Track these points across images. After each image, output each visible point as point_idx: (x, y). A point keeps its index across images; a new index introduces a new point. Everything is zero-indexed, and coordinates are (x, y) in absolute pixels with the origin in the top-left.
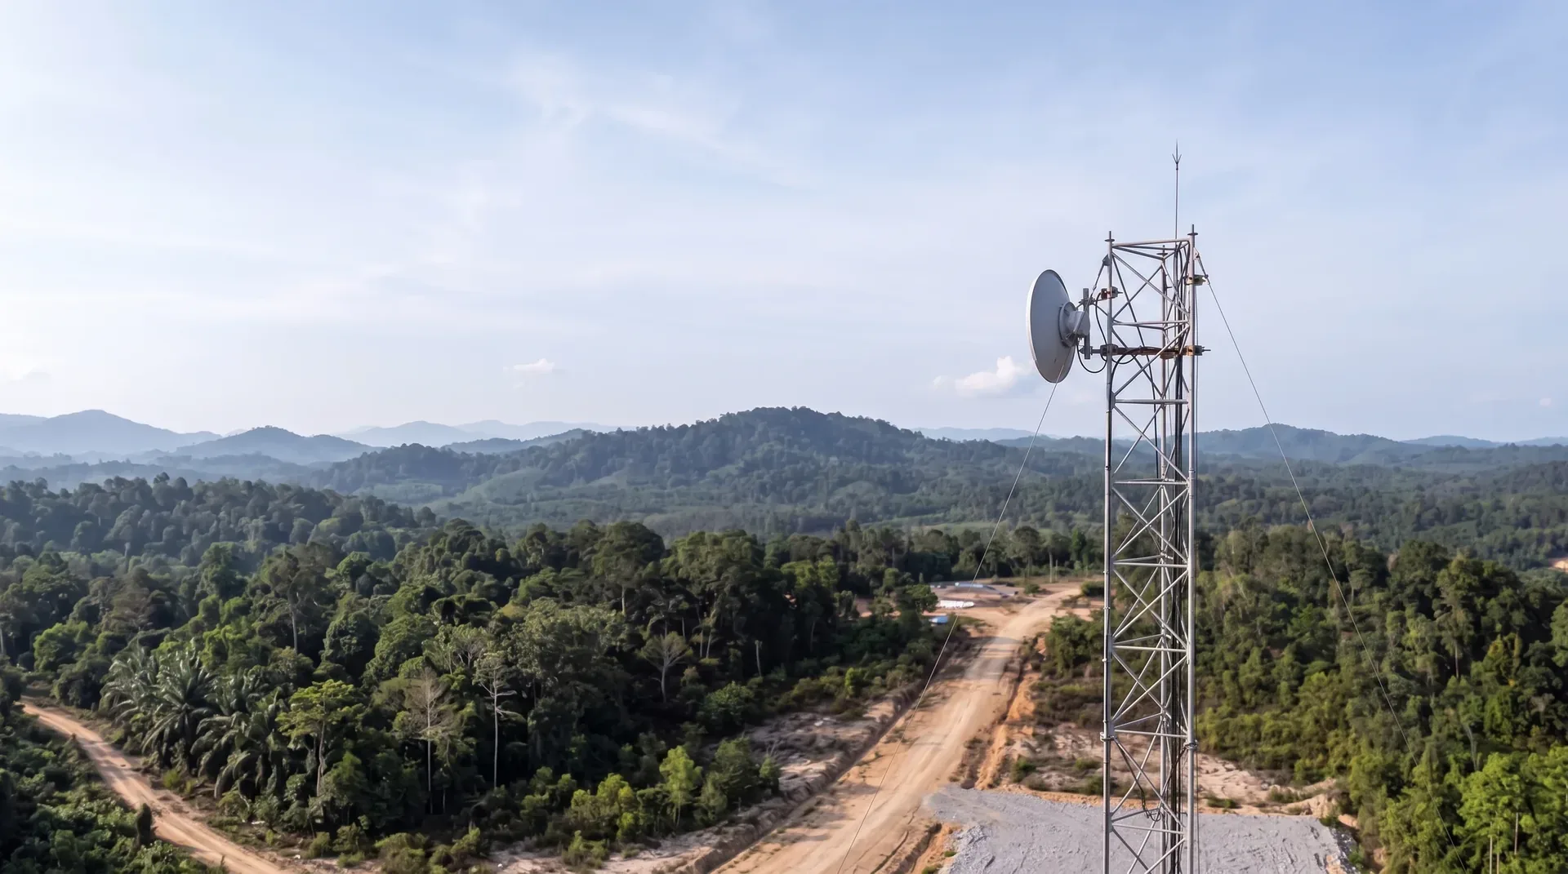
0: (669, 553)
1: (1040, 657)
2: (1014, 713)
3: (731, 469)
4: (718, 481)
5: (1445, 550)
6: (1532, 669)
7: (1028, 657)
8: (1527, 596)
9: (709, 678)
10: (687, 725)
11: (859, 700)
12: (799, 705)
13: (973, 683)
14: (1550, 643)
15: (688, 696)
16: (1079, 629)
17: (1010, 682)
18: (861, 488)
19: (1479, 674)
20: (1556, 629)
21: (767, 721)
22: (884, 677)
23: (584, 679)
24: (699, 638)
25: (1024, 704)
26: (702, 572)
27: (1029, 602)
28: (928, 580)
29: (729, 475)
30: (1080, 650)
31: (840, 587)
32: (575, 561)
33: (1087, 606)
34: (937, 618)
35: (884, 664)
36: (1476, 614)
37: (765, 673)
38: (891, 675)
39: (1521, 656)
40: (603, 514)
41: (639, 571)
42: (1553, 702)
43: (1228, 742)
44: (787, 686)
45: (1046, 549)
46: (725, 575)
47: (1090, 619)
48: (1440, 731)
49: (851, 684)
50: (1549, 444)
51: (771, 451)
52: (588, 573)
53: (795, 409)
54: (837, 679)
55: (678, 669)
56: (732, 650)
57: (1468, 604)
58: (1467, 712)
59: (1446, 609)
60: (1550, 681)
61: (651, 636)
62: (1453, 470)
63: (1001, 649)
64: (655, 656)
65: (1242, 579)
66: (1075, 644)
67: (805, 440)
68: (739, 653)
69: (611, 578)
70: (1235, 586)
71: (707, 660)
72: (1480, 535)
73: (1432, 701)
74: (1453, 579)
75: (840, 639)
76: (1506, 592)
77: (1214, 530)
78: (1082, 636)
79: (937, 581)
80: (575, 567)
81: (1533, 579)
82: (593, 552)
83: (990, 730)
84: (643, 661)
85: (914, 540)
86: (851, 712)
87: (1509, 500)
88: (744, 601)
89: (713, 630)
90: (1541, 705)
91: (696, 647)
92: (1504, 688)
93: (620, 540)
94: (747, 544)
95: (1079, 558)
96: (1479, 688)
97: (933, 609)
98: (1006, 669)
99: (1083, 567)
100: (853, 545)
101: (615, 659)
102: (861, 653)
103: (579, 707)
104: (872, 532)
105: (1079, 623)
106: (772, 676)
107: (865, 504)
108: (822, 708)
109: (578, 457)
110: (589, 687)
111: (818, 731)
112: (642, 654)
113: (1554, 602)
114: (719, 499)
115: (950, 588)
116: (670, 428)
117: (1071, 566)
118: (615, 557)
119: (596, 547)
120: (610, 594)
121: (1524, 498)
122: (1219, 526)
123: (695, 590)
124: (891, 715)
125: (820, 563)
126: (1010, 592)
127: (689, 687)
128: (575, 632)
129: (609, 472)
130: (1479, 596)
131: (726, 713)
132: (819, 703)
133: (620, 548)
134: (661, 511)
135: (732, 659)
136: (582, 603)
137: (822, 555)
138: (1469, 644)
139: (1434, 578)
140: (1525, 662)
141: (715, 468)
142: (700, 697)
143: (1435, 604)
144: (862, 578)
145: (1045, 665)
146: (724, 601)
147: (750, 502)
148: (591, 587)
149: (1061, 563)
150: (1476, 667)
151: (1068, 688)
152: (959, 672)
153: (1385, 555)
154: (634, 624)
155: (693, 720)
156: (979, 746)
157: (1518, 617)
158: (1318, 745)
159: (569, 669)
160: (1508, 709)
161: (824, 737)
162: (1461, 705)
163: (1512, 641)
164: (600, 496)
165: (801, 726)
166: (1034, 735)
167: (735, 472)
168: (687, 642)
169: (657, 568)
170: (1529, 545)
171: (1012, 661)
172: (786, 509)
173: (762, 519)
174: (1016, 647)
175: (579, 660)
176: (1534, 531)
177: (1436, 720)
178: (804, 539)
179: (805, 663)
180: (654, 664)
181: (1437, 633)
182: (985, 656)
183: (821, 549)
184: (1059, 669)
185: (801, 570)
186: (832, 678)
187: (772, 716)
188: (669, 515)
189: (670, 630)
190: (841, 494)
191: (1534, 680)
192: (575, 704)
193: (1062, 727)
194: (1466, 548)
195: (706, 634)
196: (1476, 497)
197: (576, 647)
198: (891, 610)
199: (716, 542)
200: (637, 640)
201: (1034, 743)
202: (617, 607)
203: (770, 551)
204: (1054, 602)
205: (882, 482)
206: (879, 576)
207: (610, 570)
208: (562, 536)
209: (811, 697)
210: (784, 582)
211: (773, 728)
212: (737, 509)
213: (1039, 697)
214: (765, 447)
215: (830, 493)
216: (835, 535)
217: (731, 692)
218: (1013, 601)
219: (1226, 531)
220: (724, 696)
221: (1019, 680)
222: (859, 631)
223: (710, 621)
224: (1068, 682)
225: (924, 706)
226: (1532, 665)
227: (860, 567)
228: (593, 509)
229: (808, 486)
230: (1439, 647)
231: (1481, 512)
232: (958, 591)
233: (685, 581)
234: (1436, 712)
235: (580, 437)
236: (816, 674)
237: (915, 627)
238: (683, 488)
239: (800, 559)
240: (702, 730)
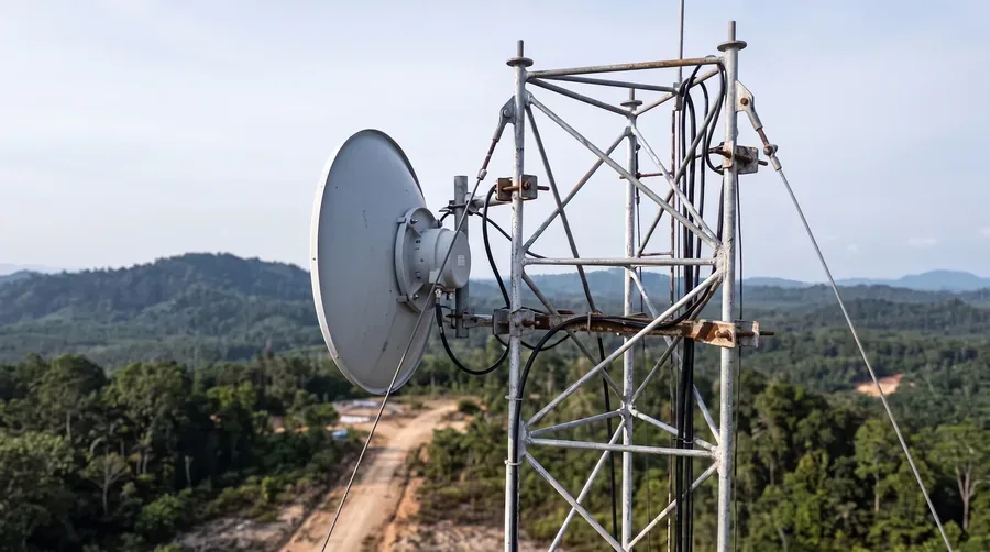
0: (109, 382)
1: (422, 464)
2: (402, 514)
3: (164, 306)
4: (154, 317)
5: (763, 377)
6: (838, 480)
7: (414, 462)
8: (834, 416)
9: (146, 493)
10: (126, 536)
11: (275, 506)
12: (224, 511)
13: (369, 488)
14: (855, 458)
15: (127, 509)
16: (456, 440)
17: (400, 486)
18: (276, 322)
19: (791, 484)
20: (858, 445)
21: (196, 527)
22: (294, 484)
23: (33, 501)
24: (136, 457)
25: (410, 506)
26: (139, 398)
27: (414, 417)
28: (331, 399)
29: (163, 311)
30: (456, 458)
31: (257, 408)
32: (23, 393)
33: (462, 420)
34: (338, 432)
35: (294, 473)
36: (788, 431)
37: (195, 483)
38: (300, 482)
39: (827, 470)
40: (50, 348)
41: (82, 400)
42: (856, 509)
43: (577, 538)
44: (212, 496)
45: (429, 373)
46: (158, 400)
47: (464, 432)
48: (757, 532)
49: (268, 491)
50: (854, 284)
51: (198, 291)
52: (36, 402)
53: (219, 254)
54: (255, 487)
55: (117, 486)
56: (166, 466)
57: (781, 423)
58: (781, 517)
59: (763, 427)
60: (852, 490)
61: (93, 458)
62: (770, 306)
63: (391, 460)
64: (97, 475)
65: (590, 399)
66: (452, 453)
67: (227, 281)
68: (172, 469)
69: (57, 406)
70: (583, 404)
71: (143, 476)
72: (794, 362)
73: (750, 506)
74: (769, 402)
75: (257, 452)
76: (815, 414)
77: (567, 357)
78: (458, 447)
79: (339, 401)
80: (23, 397)
81: (841, 402)
82: (39, 383)
83: (382, 529)
84: (86, 480)
85: (321, 366)
86: (267, 514)
87: (819, 333)
88: (176, 423)
89: (150, 449)
90: (845, 511)
91: (133, 464)
92: (814, 497)
93: (63, 372)
94: (178, 373)
95: (456, 379)
96: (790, 496)
97: (334, 425)
98: (396, 475)
99: (458, 388)
100: (268, 372)
101: (62, 481)
102: (275, 466)
103: (28, 527)
104: (285, 360)
105: (455, 434)
106: (201, 487)
107: (281, 335)
108: (243, 513)
109: (24, 296)
110: (37, 507)
111: (240, 535)
112: (85, 474)
113: (858, 423)
114: (153, 333)
115: (349, 406)
116: (110, 270)
117: (450, 386)
118: (60, 389)
119: (43, 379)
120: (57, 421)
121: (831, 331)
122: (572, 353)
123: (132, 415)
124: (301, 518)
125: (240, 389)
126: (399, 409)
127: (129, 502)
128: (24, 459)
129: (54, 310)
130: (791, 415)
131: (160, 522)
132: (240, 509)
133: (65, 379)
134: (104, 344)
135: (166, 473)
136: (30, 429)
137: (243, 381)
138: (782, 458)
139: (752, 401)
140: (831, 474)
141: (150, 305)
142: (137, 509)
143: (753, 423)
144: (275, 399)
145: (429, 472)
146: (158, 423)
147: (182, 334)
148: (39, 415)
149: (441, 384)
150: (788, 477)
151: (446, 491)
152: (359, 478)
153: (710, 378)
154: (76, 447)
155: (130, 530)
156: (374, 543)
157: (826, 434)
158: (652, 543)
159: (19, 492)
160: (817, 515)
161: (245, 539)
162: (775, 512)
163: (820, 456)
164: (47, 330)
165: (225, 530)
166: (419, 531)
167: (169, 309)
168: (125, 461)
169: (98, 397)
170: (836, 372)
171: (400, 467)
172: (212, 340)
173: (192, 350)
174: (404, 456)
175: (27, 483)
176: (841, 359)
177: (753, 522)
178: (226, 367)
179: (230, 474)
180: (96, 482)
181: (755, 448)
182: (378, 463)
183: (242, 376)
184: (439, 474)
185: (224, 394)
186: (251, 488)
187: (201, 523)
188: (110, 347)
189: (110, 451)
190: (258, 327)
191: (838, 488)
192: (24, 524)
193: (441, 524)
194: (782, 375)
195: (143, 454)
196: (789, 330)
197: (25, 472)
198: (300, 426)
199: (151, 371)
200: (82, 462)
201: (418, 538)
202: (63, 433)
203: (198, 377)
204: (434, 417)
205: (293, 316)
206: (290, 397)
207: (55, 400)
208: (11, 369)
209: (233, 504)
210: (209, 405)
211: (200, 533)
212: (170, 341)
213: (423, 499)
214: (194, 286)
215: (250, 326)
216: (255, 362)
217: (164, 502)
218: (401, 416)
219: (576, 358)
220: (159, 507)
221: (406, 484)
222: (273, 445)
223: (146, 441)
224: (448, 485)
225: (329, 509)
226: (837, 475)
227: (274, 390)
228: (42, 343)
229: (231, 320)
230: (756, 460)
231: (794, 342)
232: (355, 408)
233: (124, 407)
234: (753, 516)
235: (27, 277)
236: (237, 483)
237: (321, 438)
238: (122, 324)
239: (223, 384)
240: (140, 539)
